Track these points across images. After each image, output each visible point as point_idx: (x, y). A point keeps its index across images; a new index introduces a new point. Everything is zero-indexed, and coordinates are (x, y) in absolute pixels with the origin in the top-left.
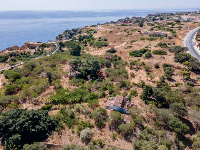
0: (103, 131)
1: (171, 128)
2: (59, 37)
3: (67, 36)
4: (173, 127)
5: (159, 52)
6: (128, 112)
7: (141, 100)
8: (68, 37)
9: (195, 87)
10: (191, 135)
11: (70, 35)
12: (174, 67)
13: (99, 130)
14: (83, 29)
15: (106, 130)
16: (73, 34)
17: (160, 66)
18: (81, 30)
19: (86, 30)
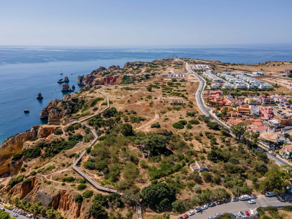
0: (204, 184)
1: (236, 171)
2: (57, 110)
3: (68, 109)
4: (237, 171)
5: (194, 122)
6: (210, 170)
7: (210, 161)
8: (70, 109)
9: (231, 146)
10: (244, 173)
11: (71, 107)
12: (212, 134)
13: (200, 185)
14: (85, 98)
15: (204, 183)
16: (75, 104)
17: (203, 134)
18: (82, 99)
19: (91, 98)
